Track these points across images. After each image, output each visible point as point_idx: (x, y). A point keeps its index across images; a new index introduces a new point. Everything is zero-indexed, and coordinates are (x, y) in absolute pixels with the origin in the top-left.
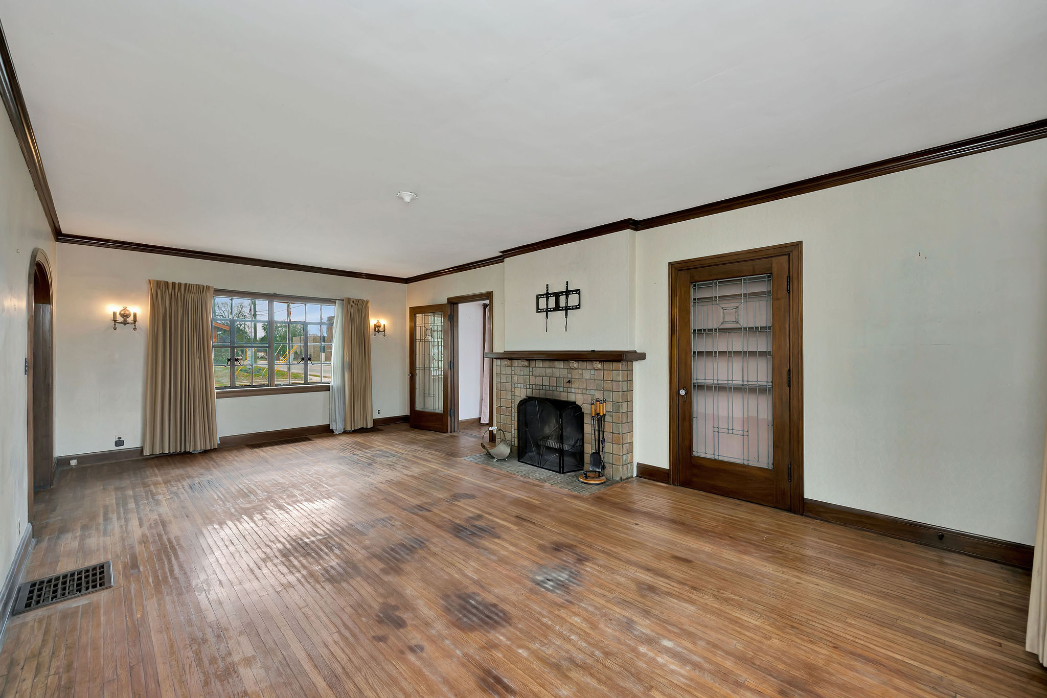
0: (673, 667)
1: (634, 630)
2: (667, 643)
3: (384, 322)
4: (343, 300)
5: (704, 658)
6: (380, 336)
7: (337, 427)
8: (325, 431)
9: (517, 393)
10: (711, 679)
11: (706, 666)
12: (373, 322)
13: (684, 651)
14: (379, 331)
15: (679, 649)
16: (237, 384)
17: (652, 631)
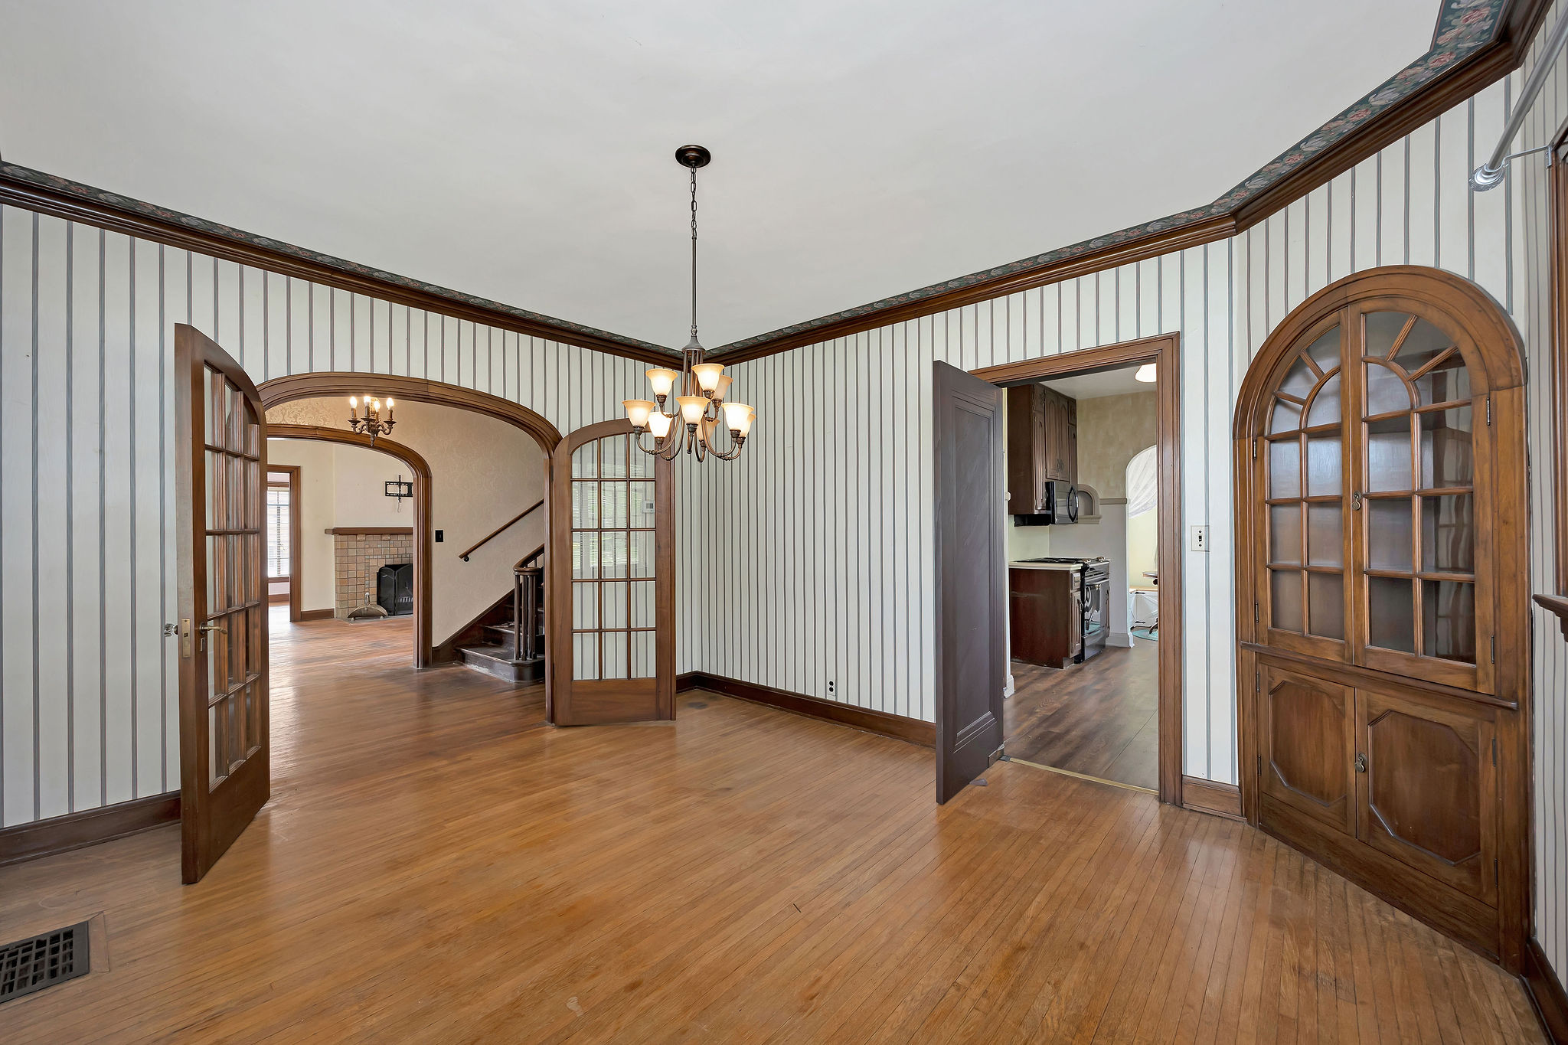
9: (373, 562)
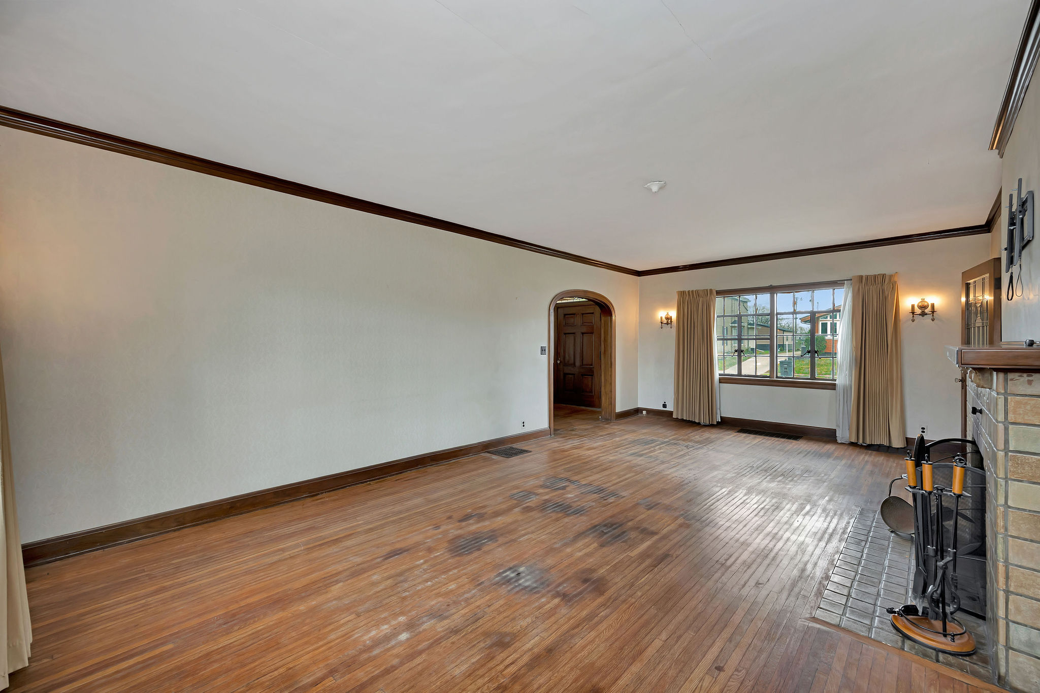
0: (373, 633)
1: (430, 618)
2: (404, 636)
3: (936, 300)
4: (851, 280)
5: (375, 658)
6: (928, 319)
7: (844, 435)
8: (827, 436)
10: (348, 654)
11: (365, 656)
12: (908, 301)
13: (389, 646)
14: (923, 314)
15: (393, 643)
16: (743, 373)
17: (425, 630)
